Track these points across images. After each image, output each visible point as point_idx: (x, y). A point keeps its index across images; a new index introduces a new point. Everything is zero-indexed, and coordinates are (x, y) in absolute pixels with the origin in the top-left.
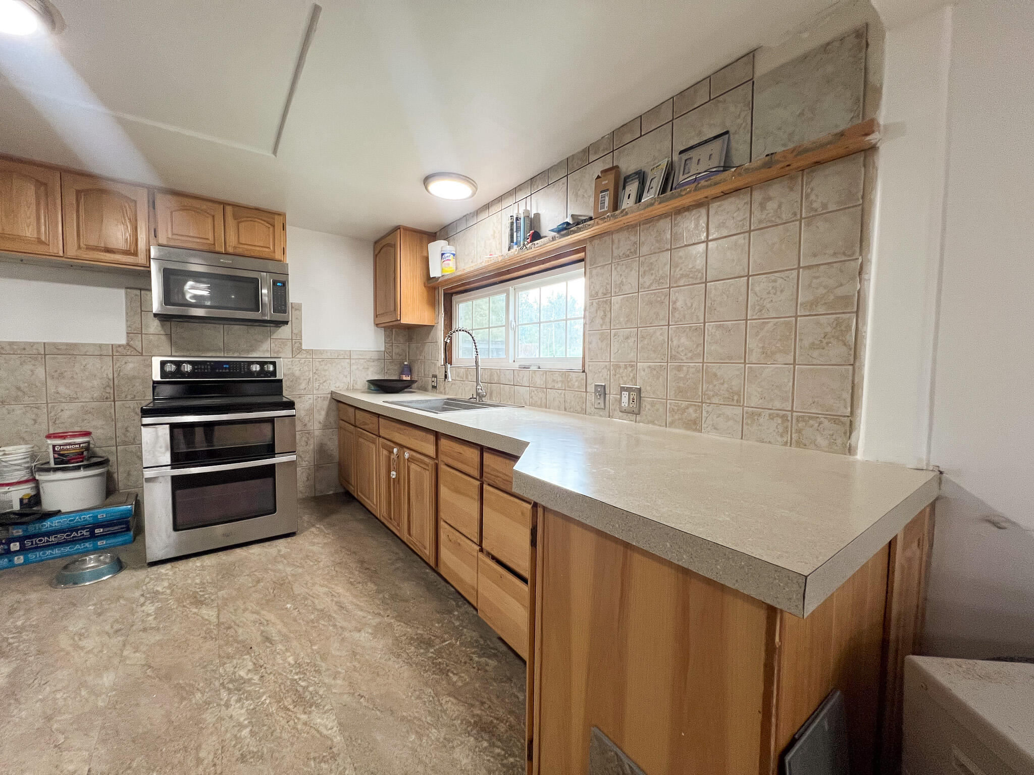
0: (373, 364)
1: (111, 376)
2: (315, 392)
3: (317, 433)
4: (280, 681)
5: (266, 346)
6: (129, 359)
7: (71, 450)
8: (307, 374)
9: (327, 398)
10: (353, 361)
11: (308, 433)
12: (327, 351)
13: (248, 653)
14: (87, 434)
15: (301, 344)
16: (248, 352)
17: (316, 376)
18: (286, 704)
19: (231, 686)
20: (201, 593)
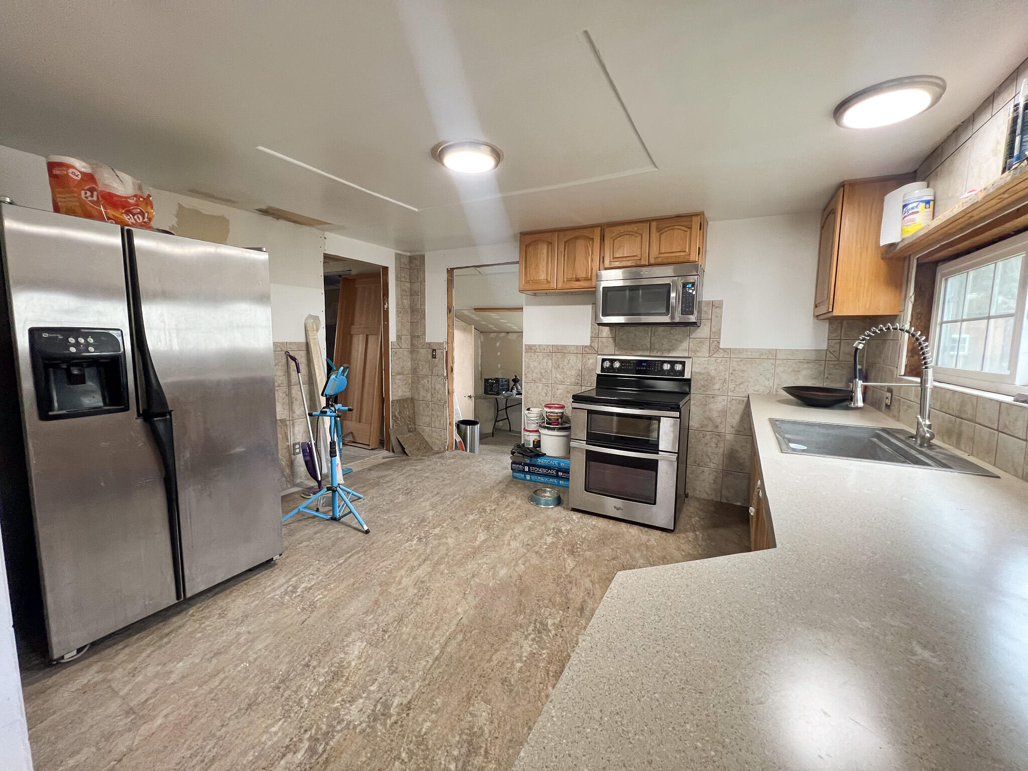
0: (806, 366)
1: (580, 369)
2: (730, 394)
3: (728, 437)
4: (562, 648)
5: (685, 345)
6: (590, 356)
7: (553, 417)
8: (722, 374)
9: (743, 401)
10: (778, 362)
11: (719, 436)
12: (747, 350)
13: (564, 611)
14: (563, 407)
15: (719, 343)
16: (669, 351)
17: (733, 377)
18: (551, 669)
19: (538, 625)
20: (578, 546)
